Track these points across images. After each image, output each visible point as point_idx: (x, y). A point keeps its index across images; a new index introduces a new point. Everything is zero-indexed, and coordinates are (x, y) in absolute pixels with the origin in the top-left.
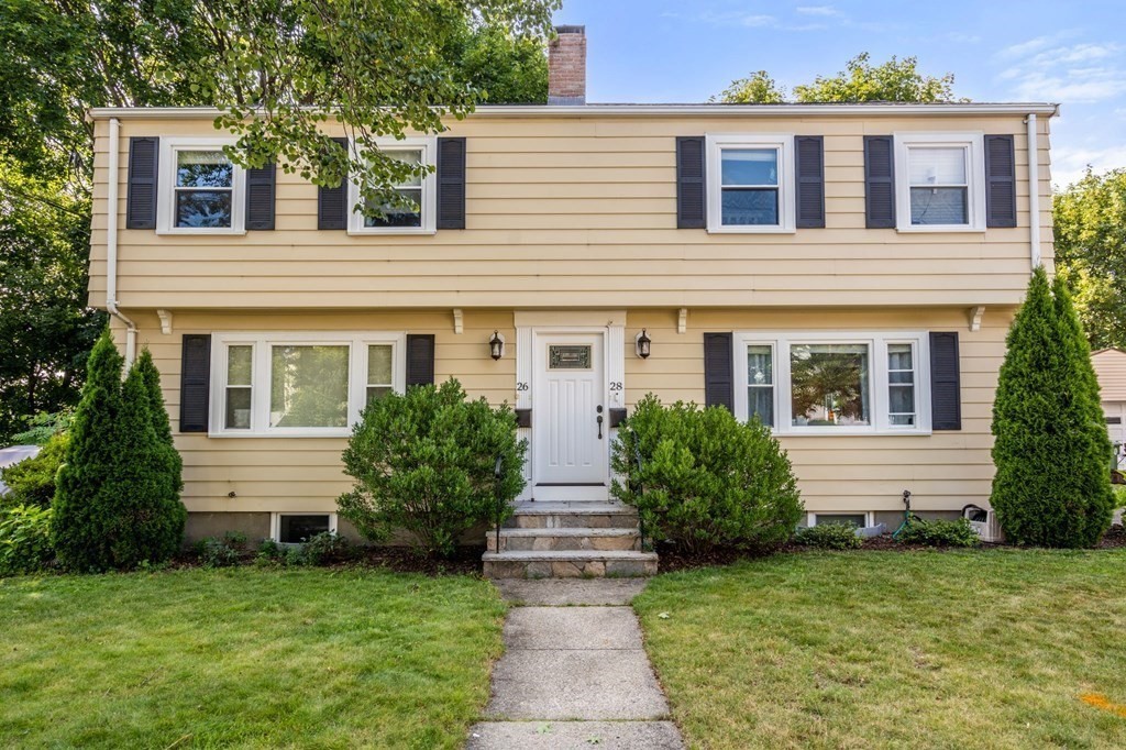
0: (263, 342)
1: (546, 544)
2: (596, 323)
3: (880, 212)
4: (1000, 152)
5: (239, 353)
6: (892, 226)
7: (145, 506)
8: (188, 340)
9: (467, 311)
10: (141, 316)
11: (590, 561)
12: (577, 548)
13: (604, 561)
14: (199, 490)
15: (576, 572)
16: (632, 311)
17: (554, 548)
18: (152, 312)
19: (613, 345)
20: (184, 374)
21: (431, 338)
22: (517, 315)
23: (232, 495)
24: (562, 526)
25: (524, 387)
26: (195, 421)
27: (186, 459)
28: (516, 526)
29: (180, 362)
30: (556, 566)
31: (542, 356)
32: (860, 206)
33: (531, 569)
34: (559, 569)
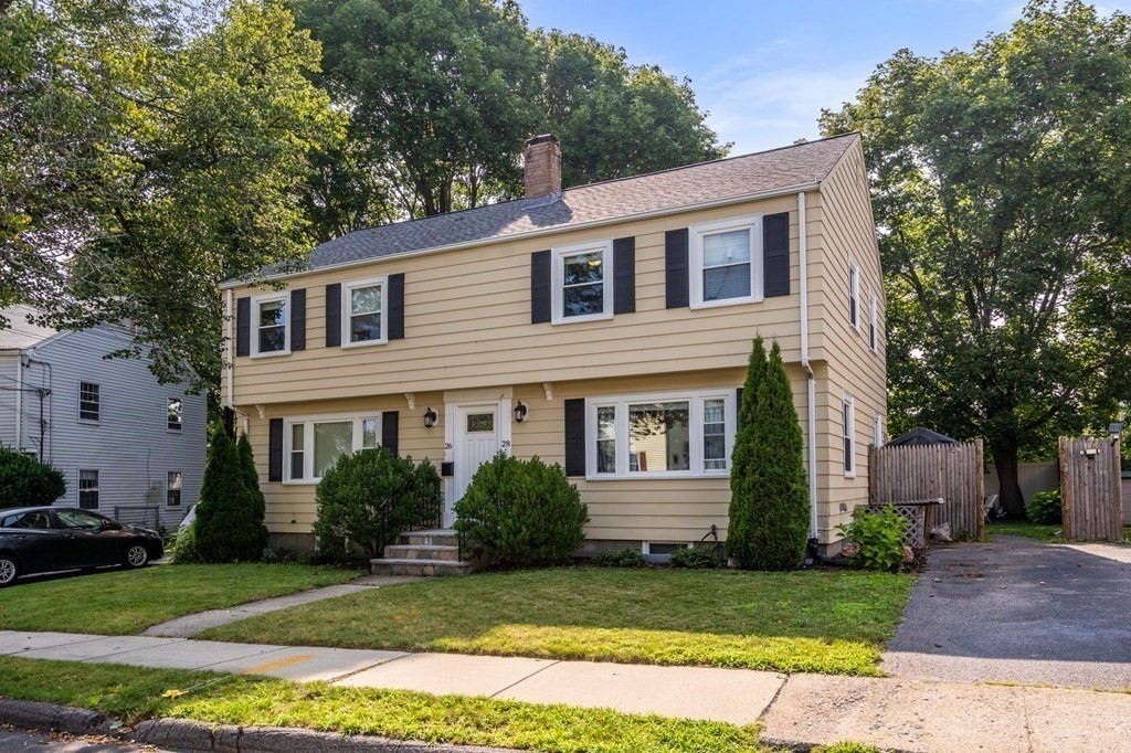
0: (309, 422)
1: (414, 555)
2: (491, 398)
3: (676, 295)
4: (777, 231)
5: (298, 429)
6: (686, 304)
7: (235, 527)
8: (272, 422)
9: (416, 394)
10: (250, 409)
11: (426, 565)
12: (430, 558)
13: (433, 565)
14: (278, 518)
15: (419, 573)
16: (516, 387)
17: (418, 557)
18: (253, 406)
19: (503, 412)
20: (270, 445)
21: (397, 413)
22: (445, 394)
23: (293, 522)
24: (433, 544)
25: (449, 446)
26: (275, 476)
27: (267, 498)
28: (407, 543)
29: (268, 437)
30: (408, 568)
31: (462, 423)
32: (662, 290)
33: (396, 569)
34: (409, 570)
